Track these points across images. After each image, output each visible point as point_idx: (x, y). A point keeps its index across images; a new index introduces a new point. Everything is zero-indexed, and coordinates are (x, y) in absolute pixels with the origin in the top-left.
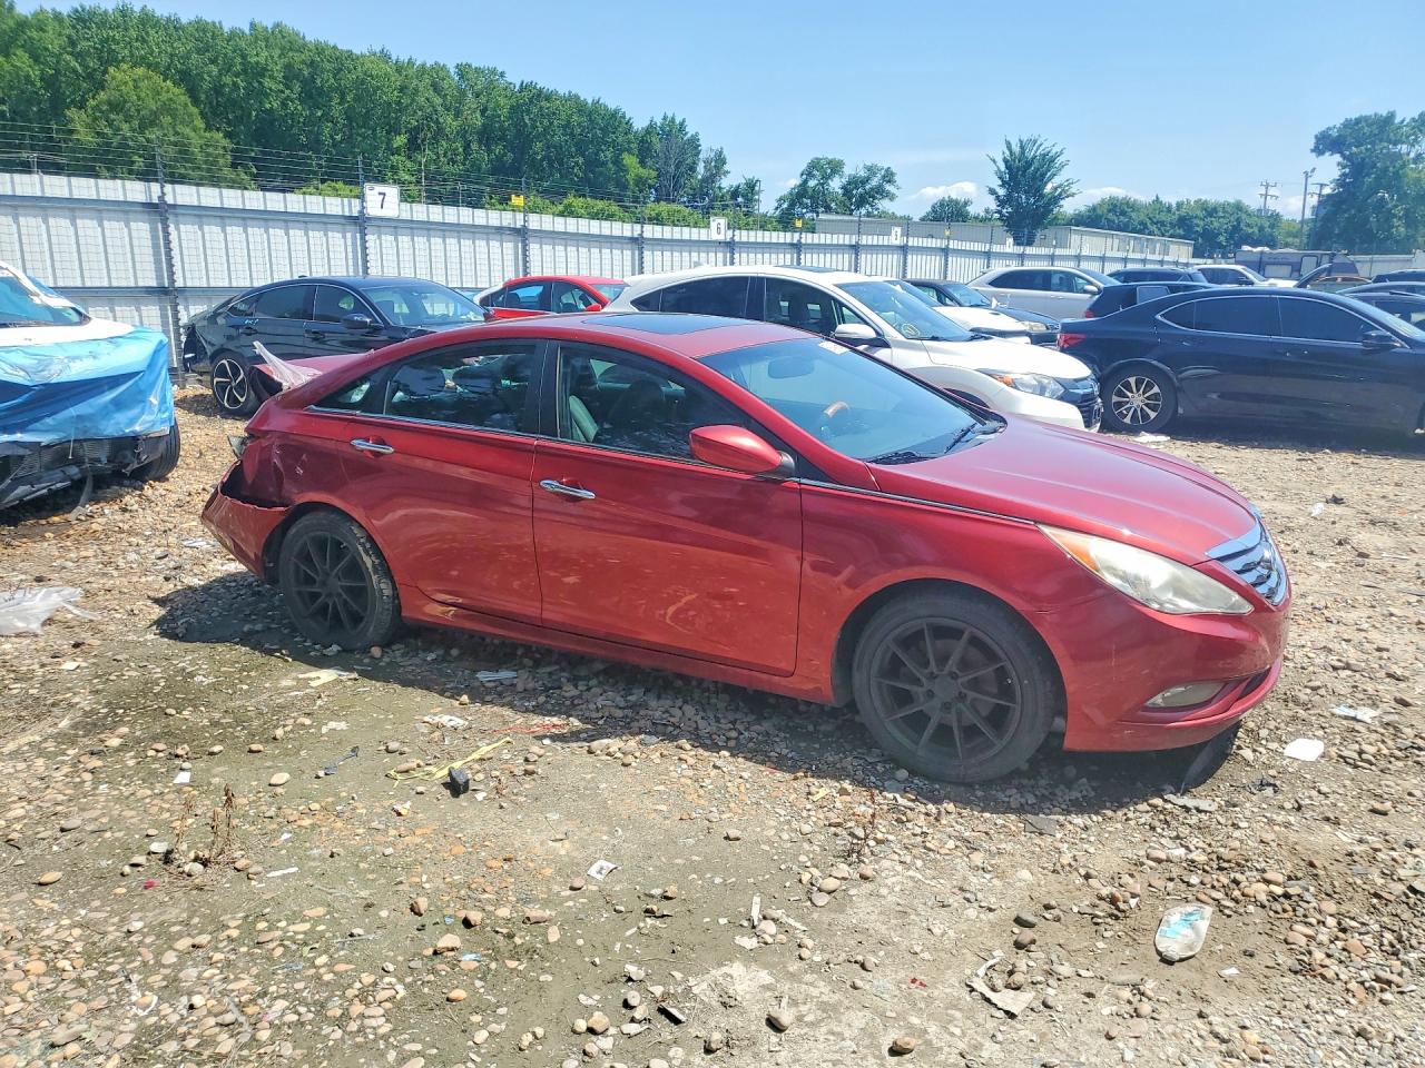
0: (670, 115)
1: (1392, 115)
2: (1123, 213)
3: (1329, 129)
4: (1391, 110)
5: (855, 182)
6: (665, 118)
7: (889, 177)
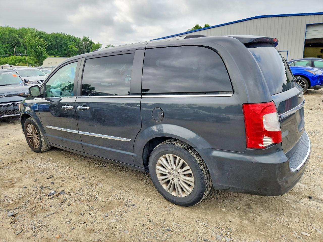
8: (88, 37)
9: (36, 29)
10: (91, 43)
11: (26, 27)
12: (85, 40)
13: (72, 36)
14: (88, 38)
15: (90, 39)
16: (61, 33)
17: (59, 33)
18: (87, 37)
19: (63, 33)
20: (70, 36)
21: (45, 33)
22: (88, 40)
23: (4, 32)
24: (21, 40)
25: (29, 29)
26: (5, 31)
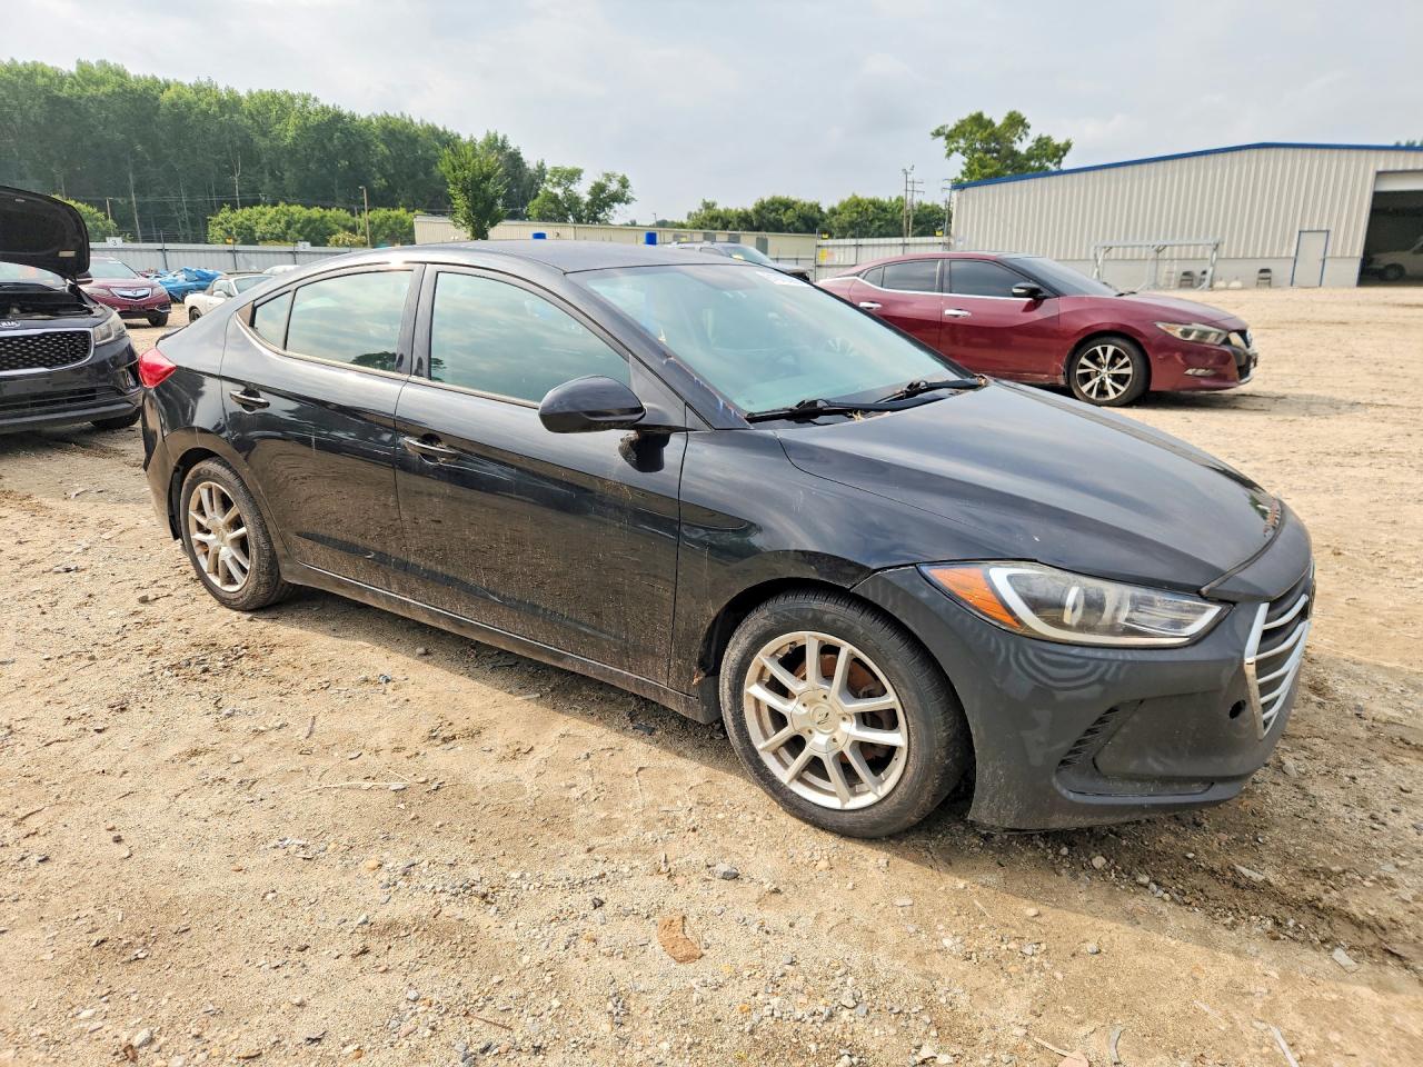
0: (492, 132)
1: (980, 116)
2: (777, 210)
3: (943, 127)
4: (978, 111)
5: (598, 189)
6: (488, 133)
7: (624, 183)
8: (505, 137)
9: (315, 100)
10: (515, 159)
11: (279, 90)
12: (496, 145)
13: (441, 129)
14: (503, 142)
15: (513, 144)
16: (399, 116)
17: (391, 114)
18: (500, 136)
19: (407, 116)
20: (433, 131)
21: (353, 118)
22: (503, 148)
23: (204, 106)
24: (262, 143)
25: (292, 98)
26: (209, 104)
